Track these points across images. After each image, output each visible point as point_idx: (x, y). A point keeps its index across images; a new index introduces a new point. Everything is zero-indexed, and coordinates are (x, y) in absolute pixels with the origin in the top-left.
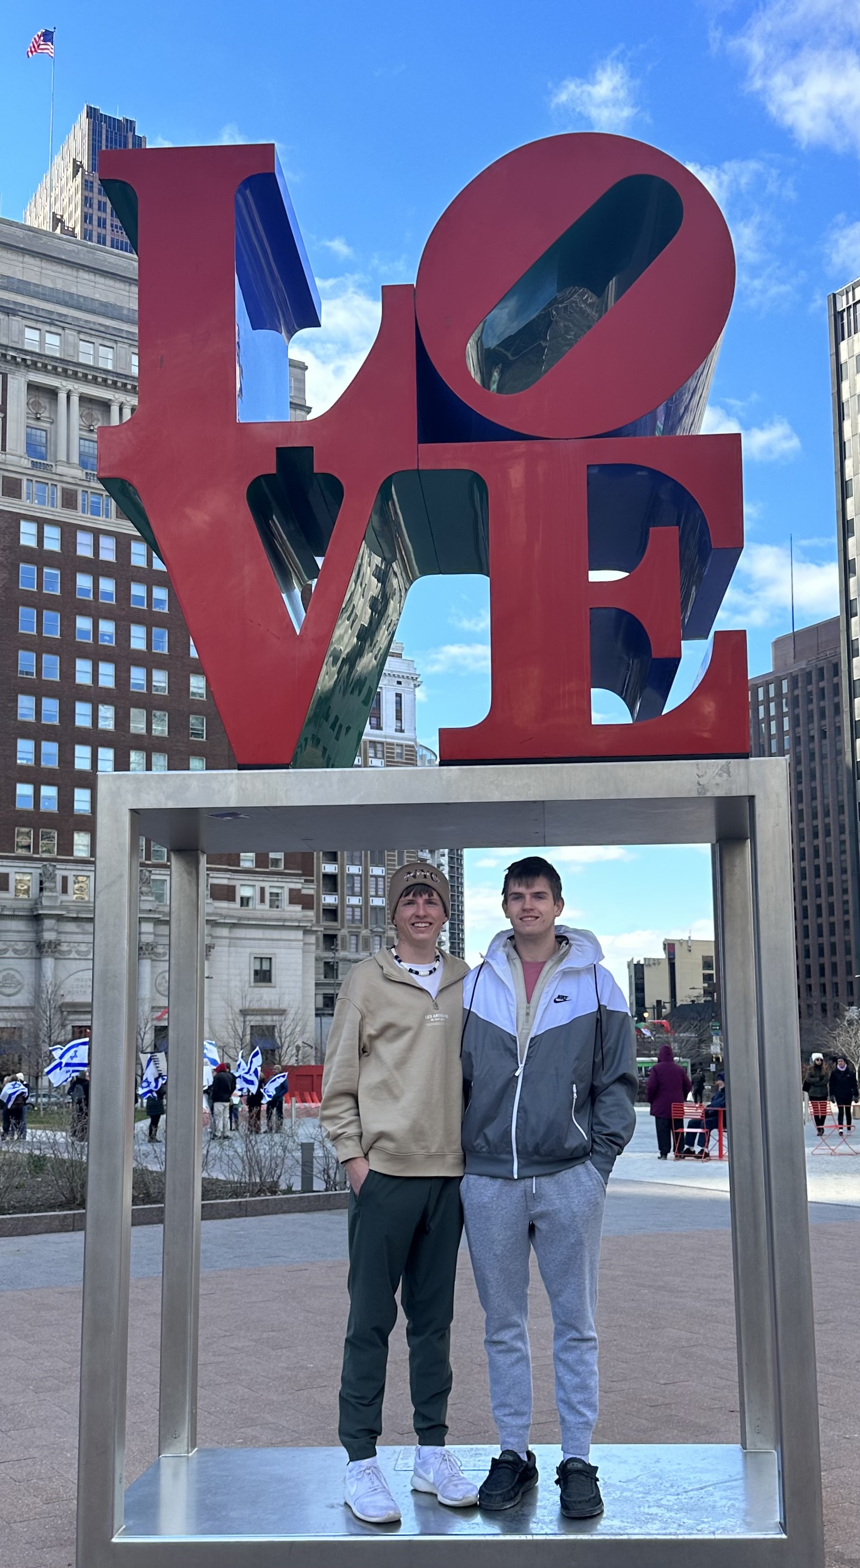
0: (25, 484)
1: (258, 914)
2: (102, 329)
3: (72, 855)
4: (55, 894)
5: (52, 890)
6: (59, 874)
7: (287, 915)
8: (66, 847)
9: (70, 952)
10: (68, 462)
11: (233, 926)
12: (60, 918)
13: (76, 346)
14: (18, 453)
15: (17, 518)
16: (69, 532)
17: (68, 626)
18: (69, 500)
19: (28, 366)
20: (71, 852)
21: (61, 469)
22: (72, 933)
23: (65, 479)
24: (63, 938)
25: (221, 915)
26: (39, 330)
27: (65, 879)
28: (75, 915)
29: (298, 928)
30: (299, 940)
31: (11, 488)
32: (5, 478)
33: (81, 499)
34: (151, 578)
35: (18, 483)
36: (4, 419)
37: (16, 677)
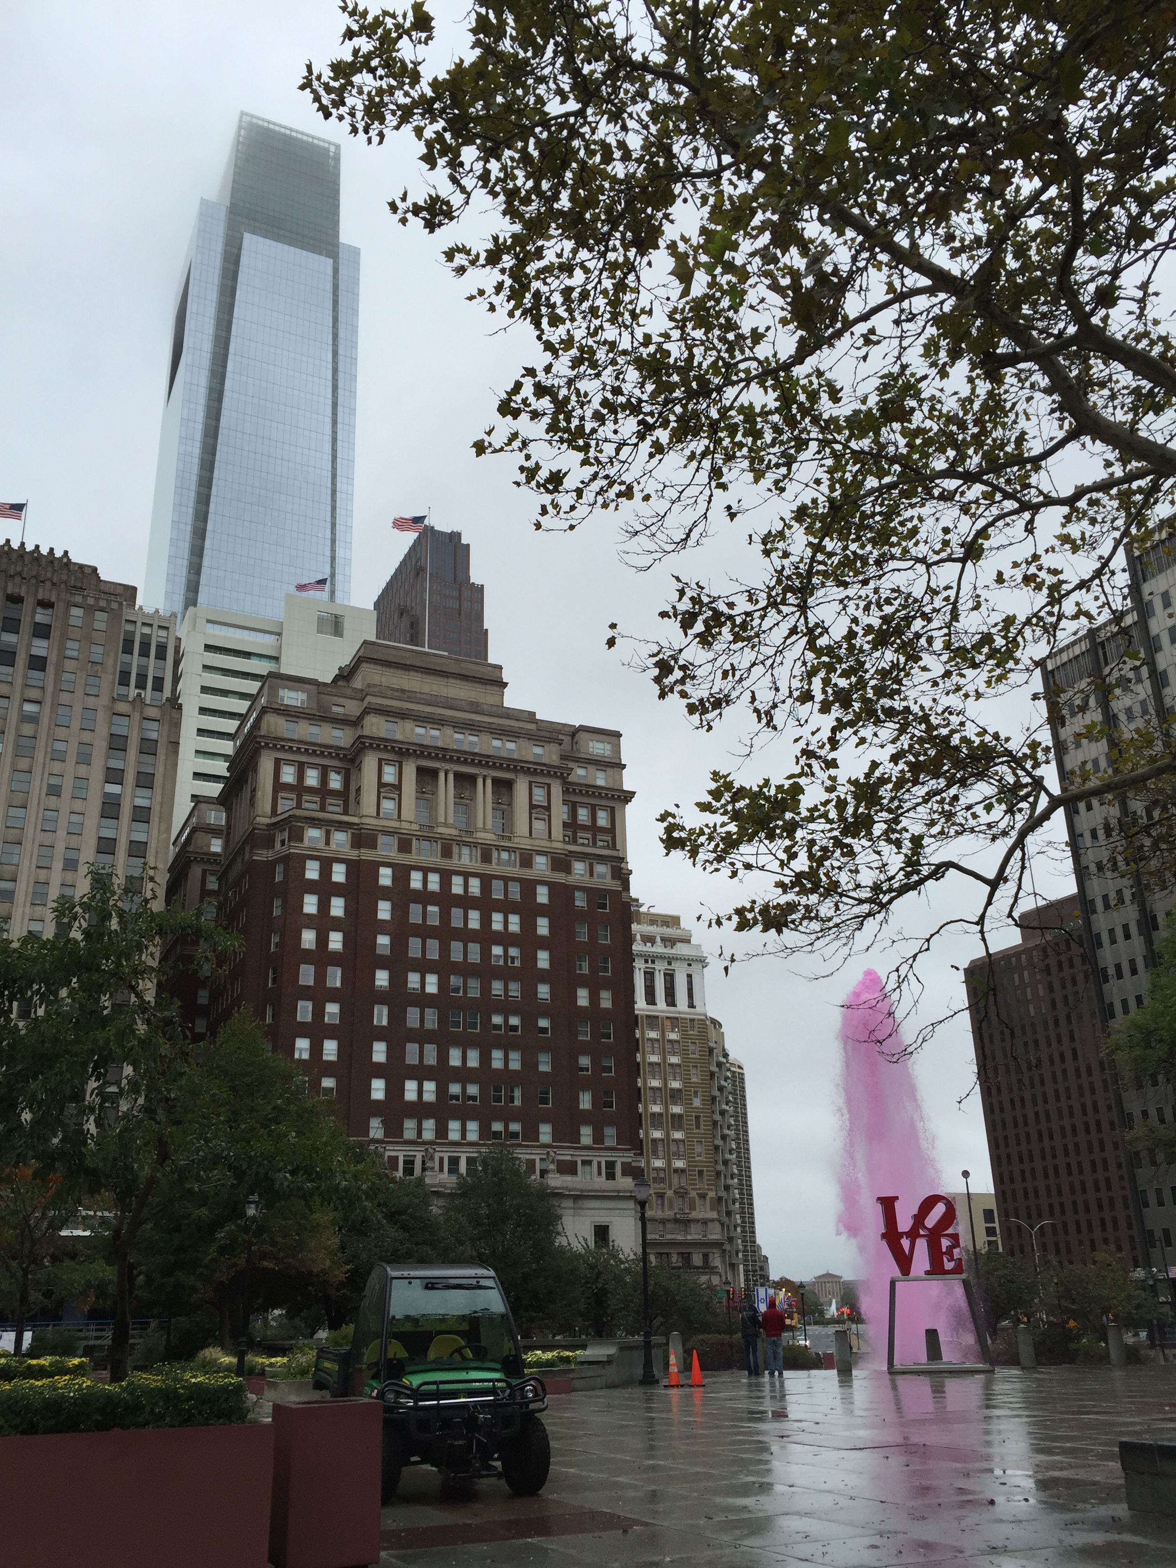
0: (414, 842)
1: (597, 1187)
2: (471, 723)
3: (447, 1139)
4: (433, 1173)
5: (432, 1169)
6: (437, 1156)
7: (620, 1187)
8: (442, 1131)
10: (447, 824)
11: (576, 1198)
13: (452, 738)
14: (409, 820)
15: (408, 869)
16: (446, 877)
17: (445, 950)
18: (447, 853)
19: (417, 756)
20: (446, 1136)
21: (441, 830)
23: (443, 836)
25: (566, 1188)
26: (426, 727)
27: (441, 1159)
29: (630, 1198)
30: (631, 1209)
31: (405, 846)
32: (400, 839)
33: (455, 850)
34: (507, 907)
35: (410, 842)
36: (400, 796)
37: (406, 994)
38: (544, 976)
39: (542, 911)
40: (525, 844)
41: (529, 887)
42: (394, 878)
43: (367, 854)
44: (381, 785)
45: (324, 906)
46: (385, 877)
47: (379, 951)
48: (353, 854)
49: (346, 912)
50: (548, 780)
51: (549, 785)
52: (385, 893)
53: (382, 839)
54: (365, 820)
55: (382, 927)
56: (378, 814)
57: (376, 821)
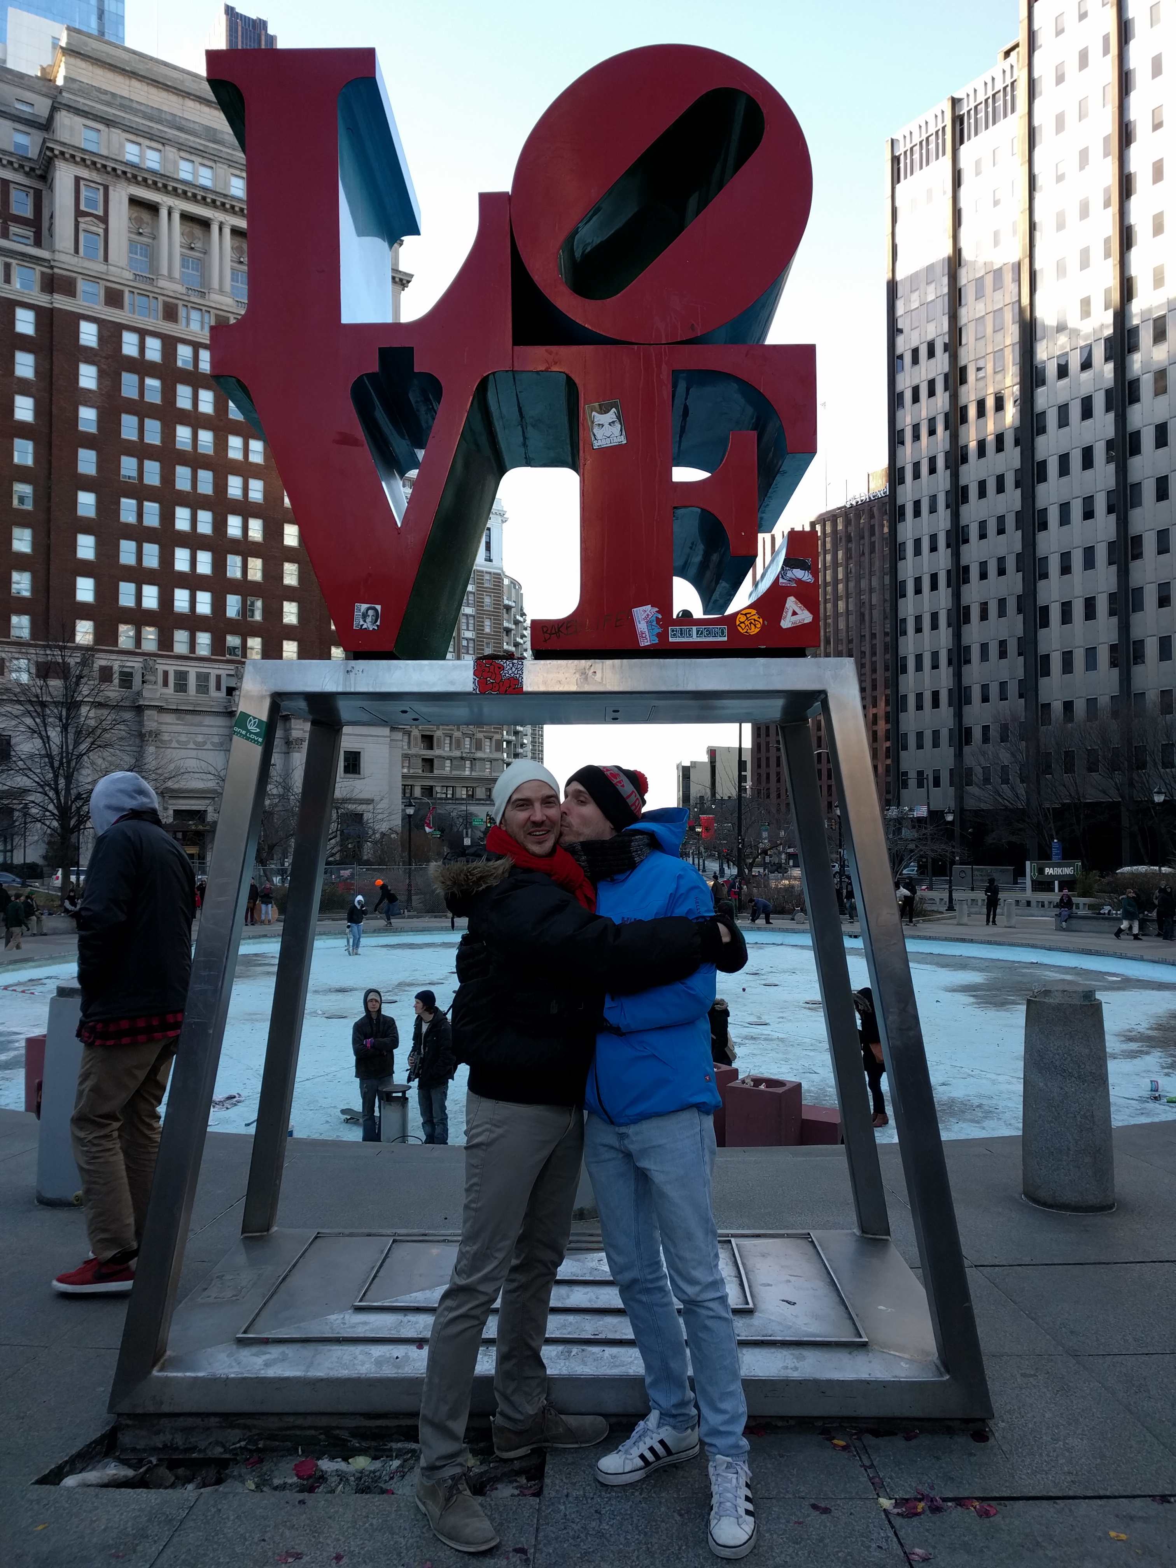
0: (127, 295)
2: (202, 148)
3: (172, 651)
4: (155, 687)
5: (153, 683)
6: (161, 668)
8: (166, 642)
9: (171, 741)
10: (170, 277)
12: (161, 709)
13: (176, 164)
14: (120, 265)
15: (119, 328)
16: (170, 344)
17: (169, 435)
18: (170, 313)
19: (128, 179)
20: (171, 648)
21: (162, 283)
22: (172, 724)
23: (165, 292)
24: (164, 728)
26: (140, 144)
27: (166, 673)
28: (175, 707)
30: (386, 737)
31: (114, 298)
32: (107, 289)
33: (182, 312)
35: (120, 293)
36: (106, 231)
37: (119, 481)
42: (101, 338)
43: (61, 302)
44: (79, 213)
46: (88, 335)
47: (82, 428)
48: (43, 300)
49: (37, 372)
52: (89, 356)
53: (82, 286)
54: (57, 256)
55: (86, 397)
56: (77, 251)
57: (73, 260)
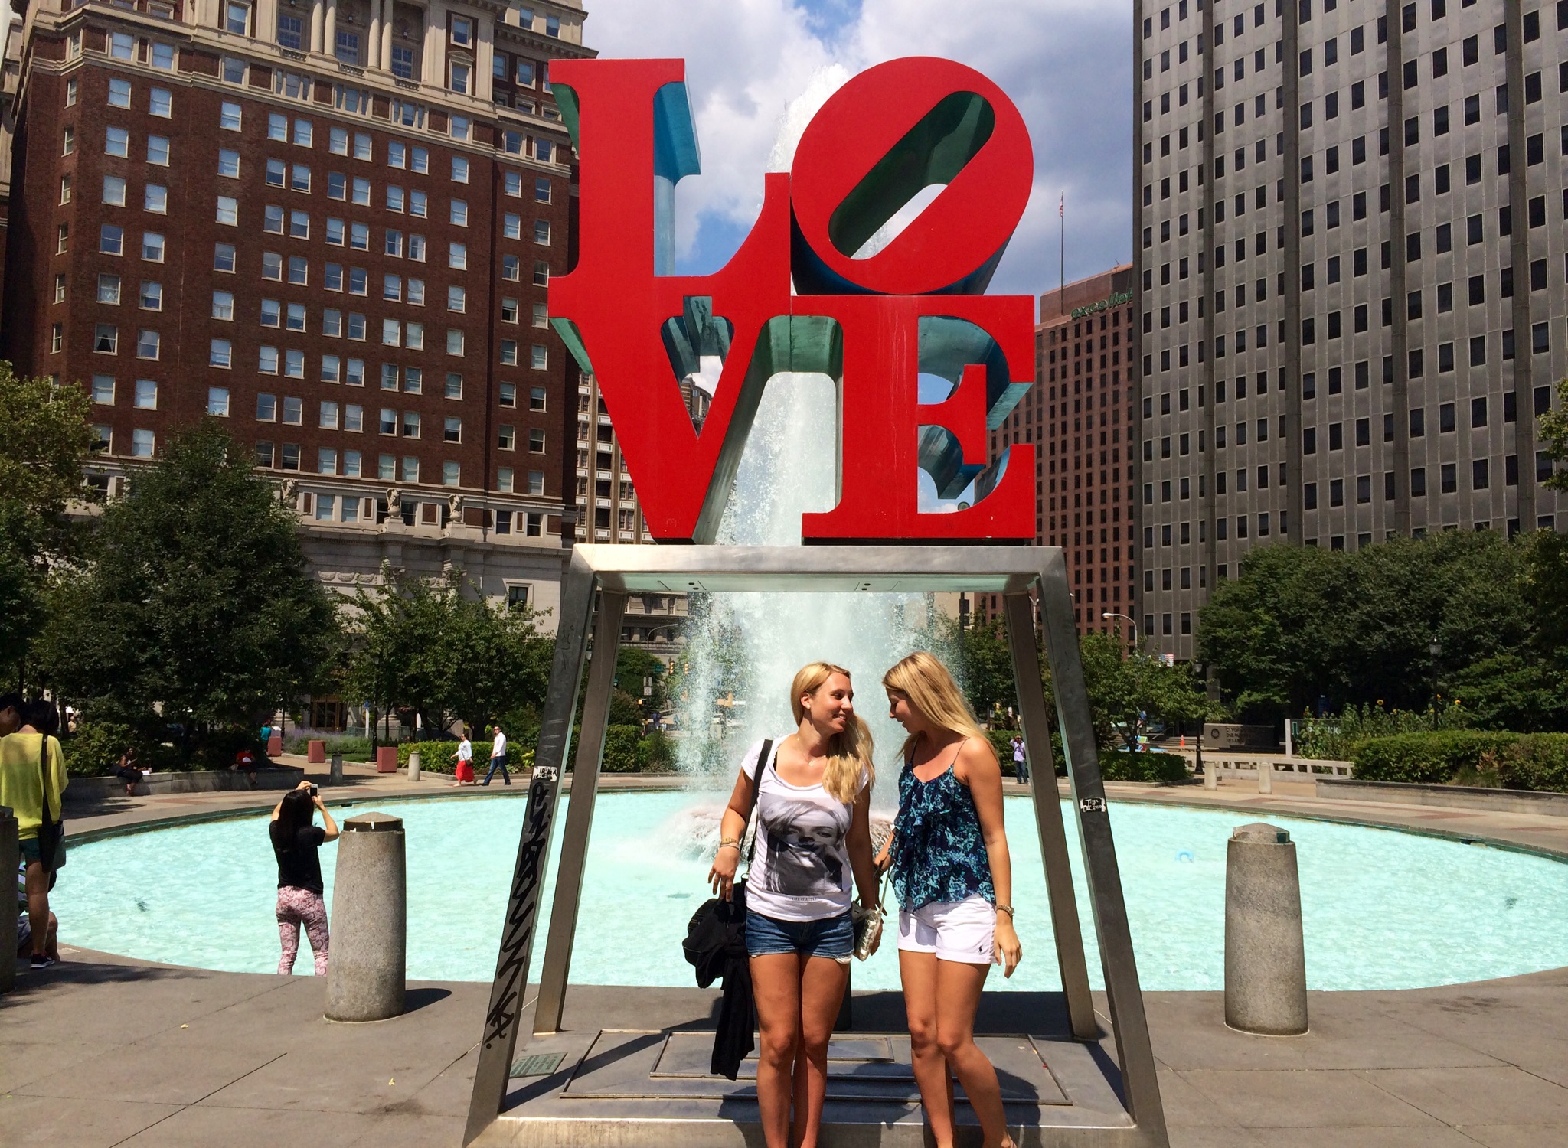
0: (275, 74)
1: (515, 542)
3: (317, 472)
6: (303, 492)
7: (545, 544)
8: (312, 463)
10: (322, 54)
14: (269, 40)
15: (267, 110)
16: (323, 130)
17: (319, 228)
18: (323, 94)
20: (315, 468)
21: (313, 60)
23: (319, 71)
27: (308, 497)
29: (556, 557)
30: (557, 570)
31: (260, 77)
32: (253, 67)
33: (337, 93)
34: (409, 181)
35: (268, 73)
36: (254, 4)
37: (260, 280)
38: (457, 278)
39: (459, 191)
40: (439, 98)
41: (443, 155)
42: (246, 122)
43: (202, 82)
45: (138, 148)
46: (232, 118)
47: (221, 220)
48: (183, 79)
49: (172, 160)
50: (475, 13)
51: (476, 21)
52: (232, 141)
53: (226, 64)
54: (201, 33)
55: (226, 187)
56: (220, 25)
57: (215, 36)
